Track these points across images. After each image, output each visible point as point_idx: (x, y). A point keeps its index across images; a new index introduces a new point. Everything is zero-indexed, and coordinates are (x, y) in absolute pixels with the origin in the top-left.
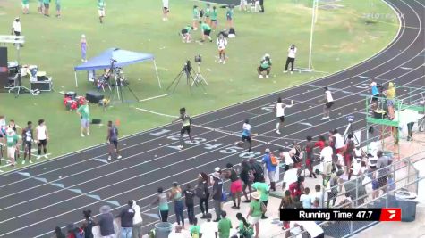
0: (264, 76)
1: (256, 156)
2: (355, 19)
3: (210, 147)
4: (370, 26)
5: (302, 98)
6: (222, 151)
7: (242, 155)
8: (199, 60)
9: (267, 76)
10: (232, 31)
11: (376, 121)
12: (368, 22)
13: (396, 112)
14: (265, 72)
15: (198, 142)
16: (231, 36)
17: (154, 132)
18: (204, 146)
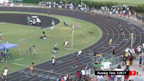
0: (57, 51)
1: (56, 78)
2: (86, 32)
3: (39, 76)
4: (91, 34)
5: (70, 58)
6: (44, 77)
7: (51, 78)
8: (34, 46)
9: (58, 51)
10: (45, 36)
11: (96, 65)
12: (91, 33)
13: (103, 62)
14: (57, 50)
15: (35, 74)
16: (44, 38)
17: (20, 71)
18: (37, 75)
